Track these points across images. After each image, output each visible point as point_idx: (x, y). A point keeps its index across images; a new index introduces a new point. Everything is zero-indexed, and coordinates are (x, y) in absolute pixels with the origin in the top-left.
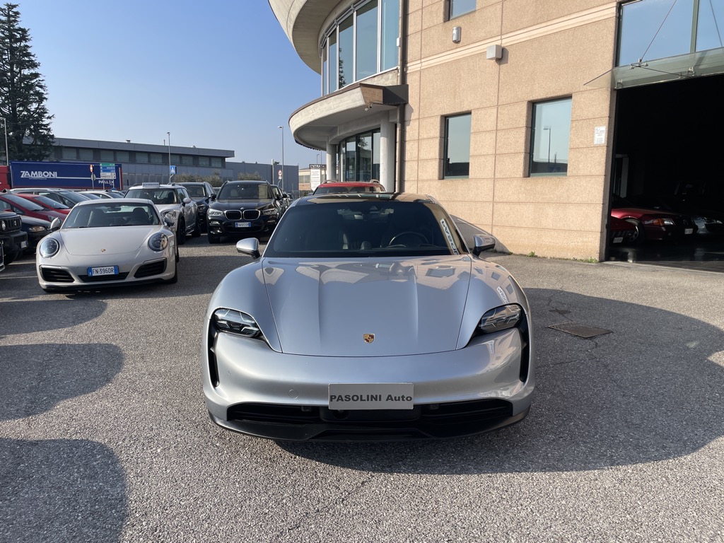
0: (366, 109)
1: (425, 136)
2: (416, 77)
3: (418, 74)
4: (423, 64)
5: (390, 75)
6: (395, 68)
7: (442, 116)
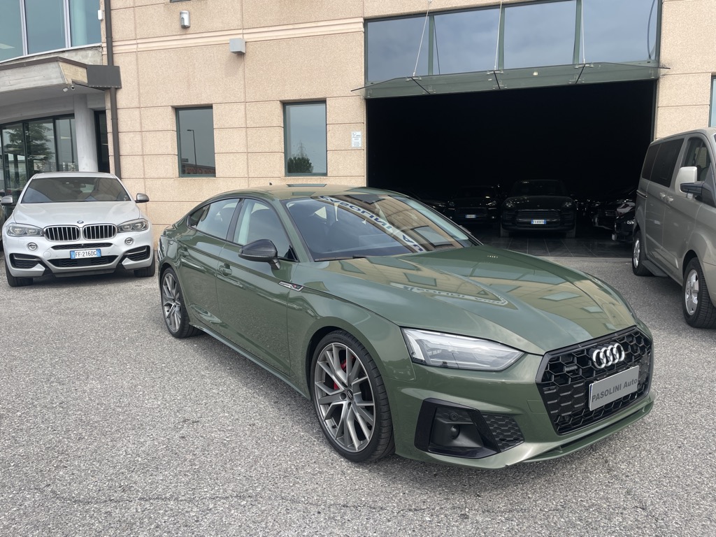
0: (65, 90)
1: (152, 128)
2: (132, 58)
3: (134, 56)
4: (140, 46)
5: (90, 53)
6: (98, 44)
7: (173, 107)
